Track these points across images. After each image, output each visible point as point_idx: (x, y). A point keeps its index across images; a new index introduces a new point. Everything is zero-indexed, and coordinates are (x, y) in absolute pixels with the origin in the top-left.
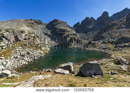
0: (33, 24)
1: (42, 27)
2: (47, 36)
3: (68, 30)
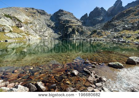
0: (34, 13)
1: (45, 18)
2: (50, 27)
3: (72, 22)
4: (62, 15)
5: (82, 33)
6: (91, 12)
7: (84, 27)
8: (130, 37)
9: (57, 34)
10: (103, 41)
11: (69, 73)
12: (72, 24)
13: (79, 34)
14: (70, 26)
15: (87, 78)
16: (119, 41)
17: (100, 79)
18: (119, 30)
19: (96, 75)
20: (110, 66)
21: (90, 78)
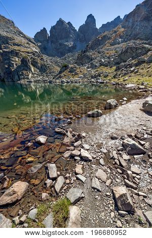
3: (16, 41)
5: (43, 69)
6: (53, 28)
7: (45, 57)
8: (108, 75)
10: (79, 82)
11: (30, 144)
12: (16, 48)
13: (38, 70)
14: (12, 51)
15: (61, 142)
16: (97, 82)
17: (79, 136)
18: (96, 66)
19: (73, 132)
20: (89, 116)
21: (66, 140)
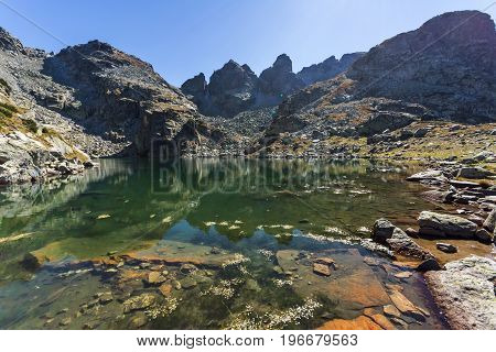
3: (163, 96)
4: (109, 66)
6: (217, 74)
9: (104, 138)
13: (207, 140)
